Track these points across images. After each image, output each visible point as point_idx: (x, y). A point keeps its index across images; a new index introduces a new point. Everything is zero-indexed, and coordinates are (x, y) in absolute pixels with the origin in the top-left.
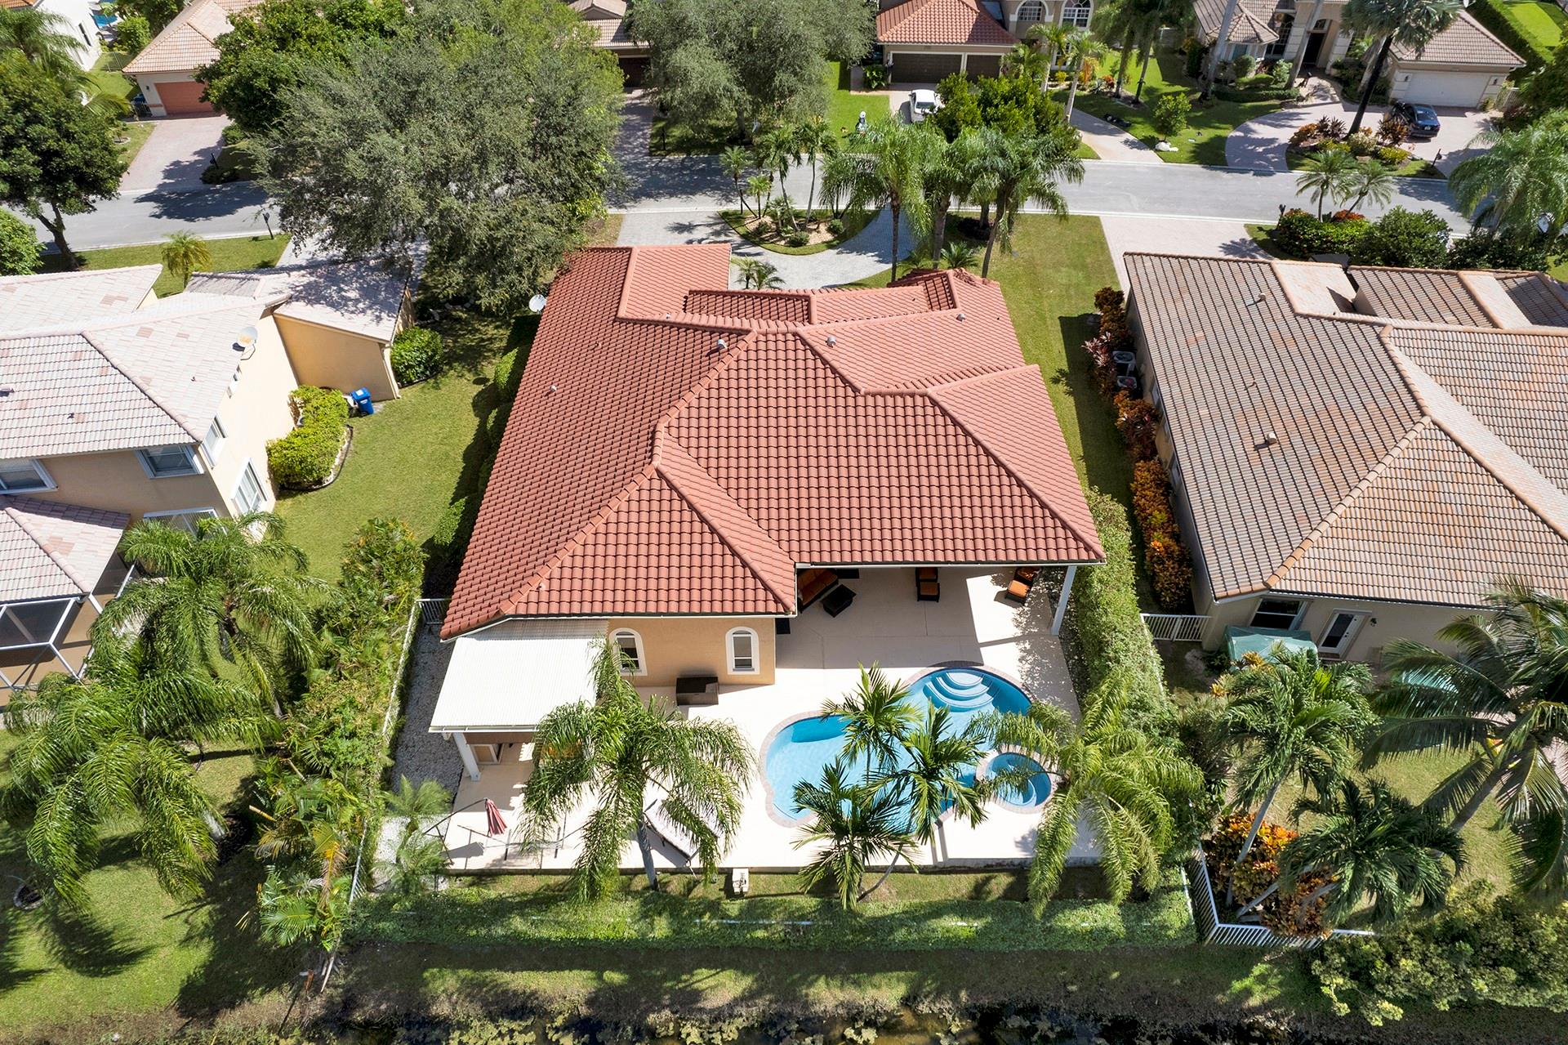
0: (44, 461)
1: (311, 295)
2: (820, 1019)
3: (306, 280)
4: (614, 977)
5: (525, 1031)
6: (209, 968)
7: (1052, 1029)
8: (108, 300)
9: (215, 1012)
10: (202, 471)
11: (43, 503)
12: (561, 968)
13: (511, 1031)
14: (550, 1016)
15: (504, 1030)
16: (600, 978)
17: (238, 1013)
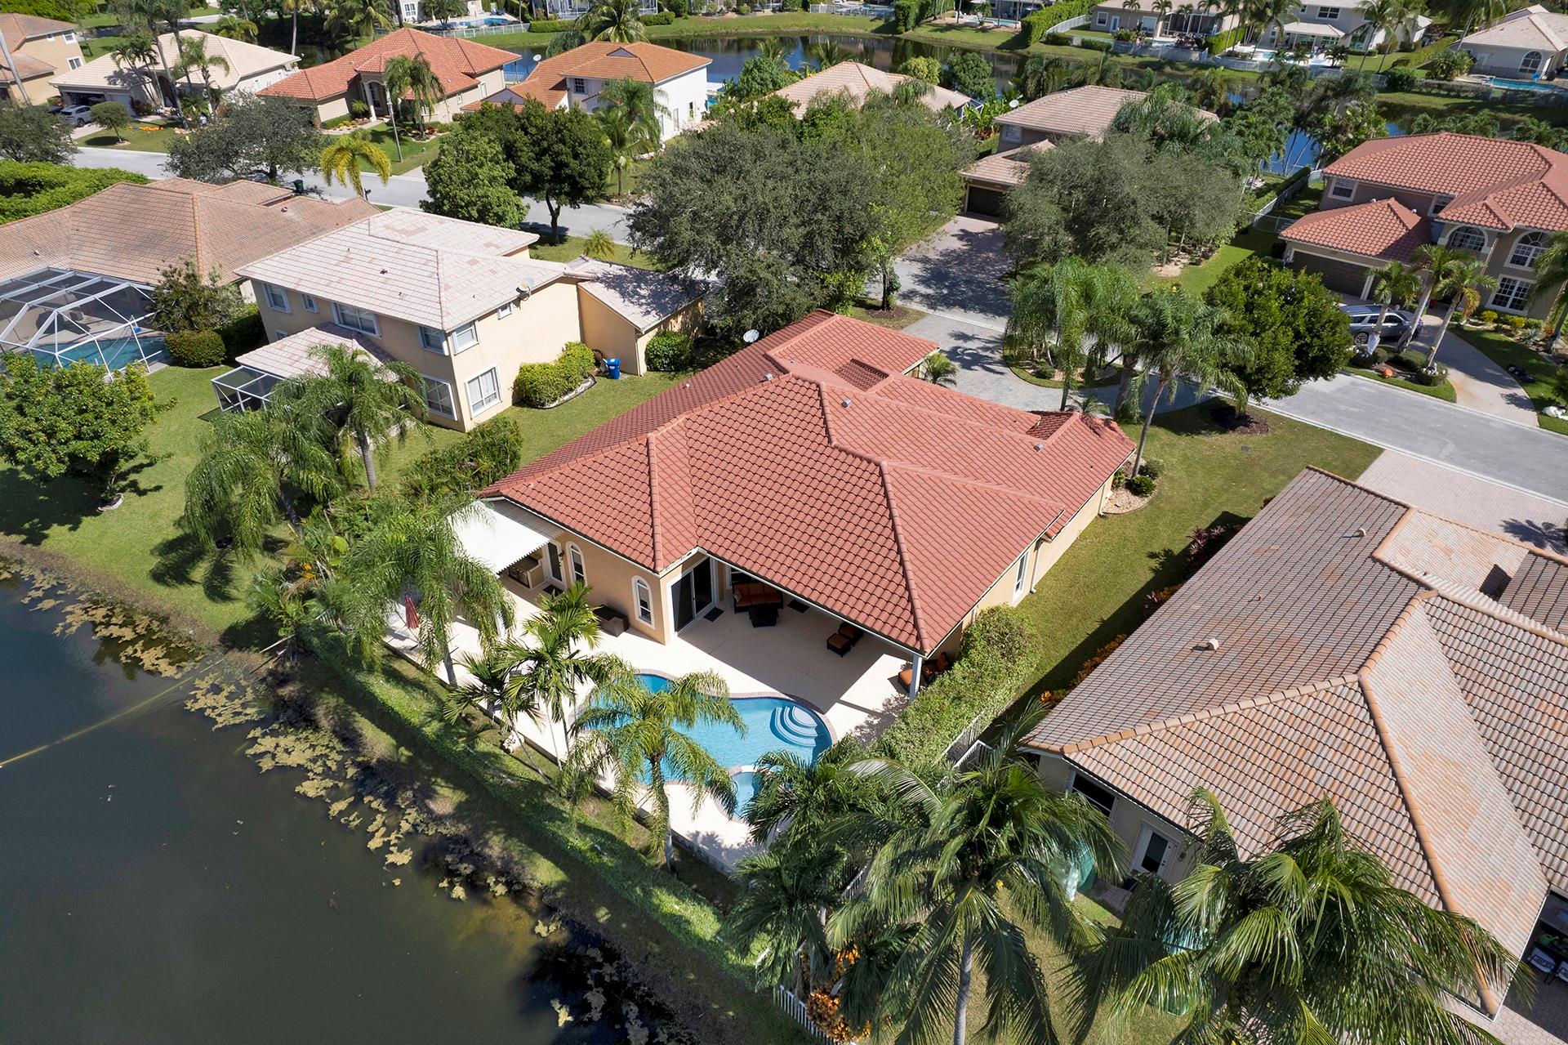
0: (378, 316)
1: (613, 282)
2: (485, 859)
3: (620, 273)
4: (405, 752)
5: (339, 753)
6: (249, 623)
7: (611, 975)
8: (488, 245)
9: (231, 648)
10: (447, 354)
11: (373, 344)
12: (383, 730)
13: (334, 748)
14: (358, 753)
15: (331, 745)
16: (397, 748)
17: (239, 654)
